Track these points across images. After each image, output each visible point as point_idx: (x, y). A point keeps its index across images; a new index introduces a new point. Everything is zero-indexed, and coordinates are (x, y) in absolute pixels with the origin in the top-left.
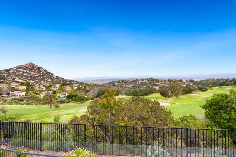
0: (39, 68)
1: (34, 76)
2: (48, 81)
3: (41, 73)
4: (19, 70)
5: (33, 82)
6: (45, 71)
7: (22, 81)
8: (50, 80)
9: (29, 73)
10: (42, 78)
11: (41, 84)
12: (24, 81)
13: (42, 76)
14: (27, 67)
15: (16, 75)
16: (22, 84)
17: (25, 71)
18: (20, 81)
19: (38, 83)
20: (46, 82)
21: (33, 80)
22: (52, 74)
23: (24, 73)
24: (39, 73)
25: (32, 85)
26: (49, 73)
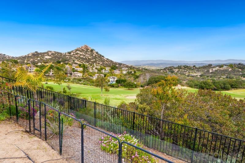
0: (92, 51)
1: (89, 58)
2: (99, 64)
3: (94, 55)
4: (77, 52)
5: (88, 64)
6: (97, 53)
7: (80, 63)
8: (101, 63)
9: (84, 55)
10: (94, 60)
11: (94, 66)
12: (81, 63)
13: (95, 58)
14: (82, 50)
15: (75, 57)
16: (80, 65)
17: (81, 53)
18: (79, 63)
19: (91, 65)
20: (97, 64)
21: (88, 63)
22: (103, 56)
23: (81, 55)
24: (92, 55)
25: (87, 67)
26: (101, 55)
